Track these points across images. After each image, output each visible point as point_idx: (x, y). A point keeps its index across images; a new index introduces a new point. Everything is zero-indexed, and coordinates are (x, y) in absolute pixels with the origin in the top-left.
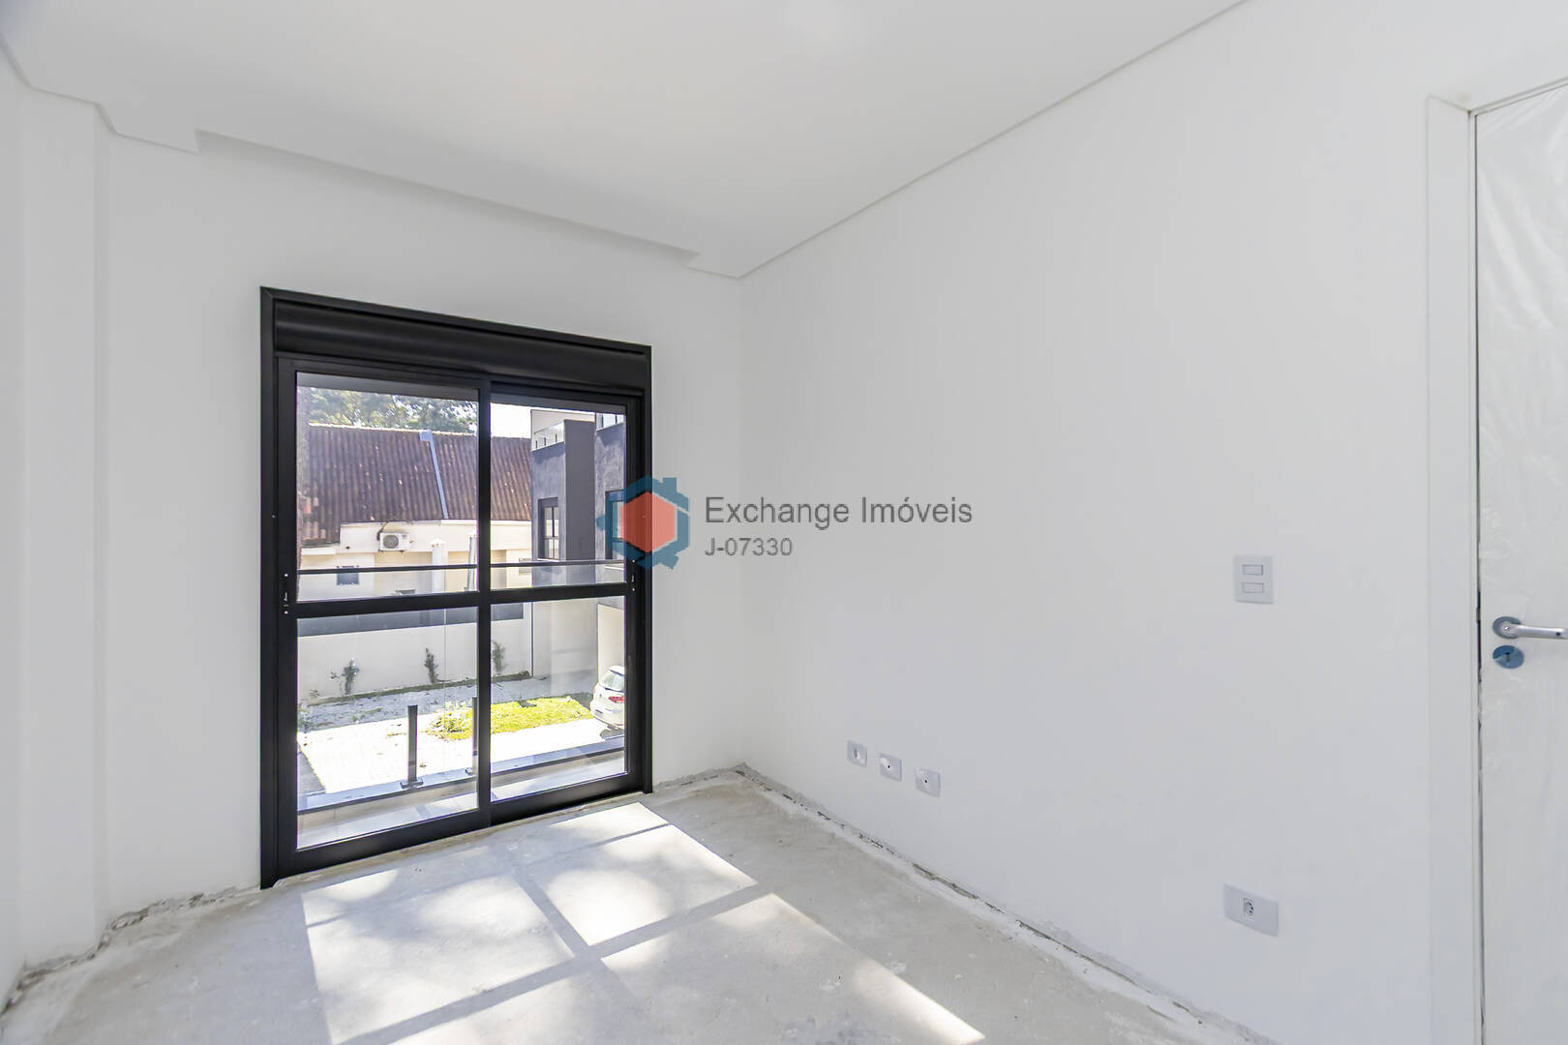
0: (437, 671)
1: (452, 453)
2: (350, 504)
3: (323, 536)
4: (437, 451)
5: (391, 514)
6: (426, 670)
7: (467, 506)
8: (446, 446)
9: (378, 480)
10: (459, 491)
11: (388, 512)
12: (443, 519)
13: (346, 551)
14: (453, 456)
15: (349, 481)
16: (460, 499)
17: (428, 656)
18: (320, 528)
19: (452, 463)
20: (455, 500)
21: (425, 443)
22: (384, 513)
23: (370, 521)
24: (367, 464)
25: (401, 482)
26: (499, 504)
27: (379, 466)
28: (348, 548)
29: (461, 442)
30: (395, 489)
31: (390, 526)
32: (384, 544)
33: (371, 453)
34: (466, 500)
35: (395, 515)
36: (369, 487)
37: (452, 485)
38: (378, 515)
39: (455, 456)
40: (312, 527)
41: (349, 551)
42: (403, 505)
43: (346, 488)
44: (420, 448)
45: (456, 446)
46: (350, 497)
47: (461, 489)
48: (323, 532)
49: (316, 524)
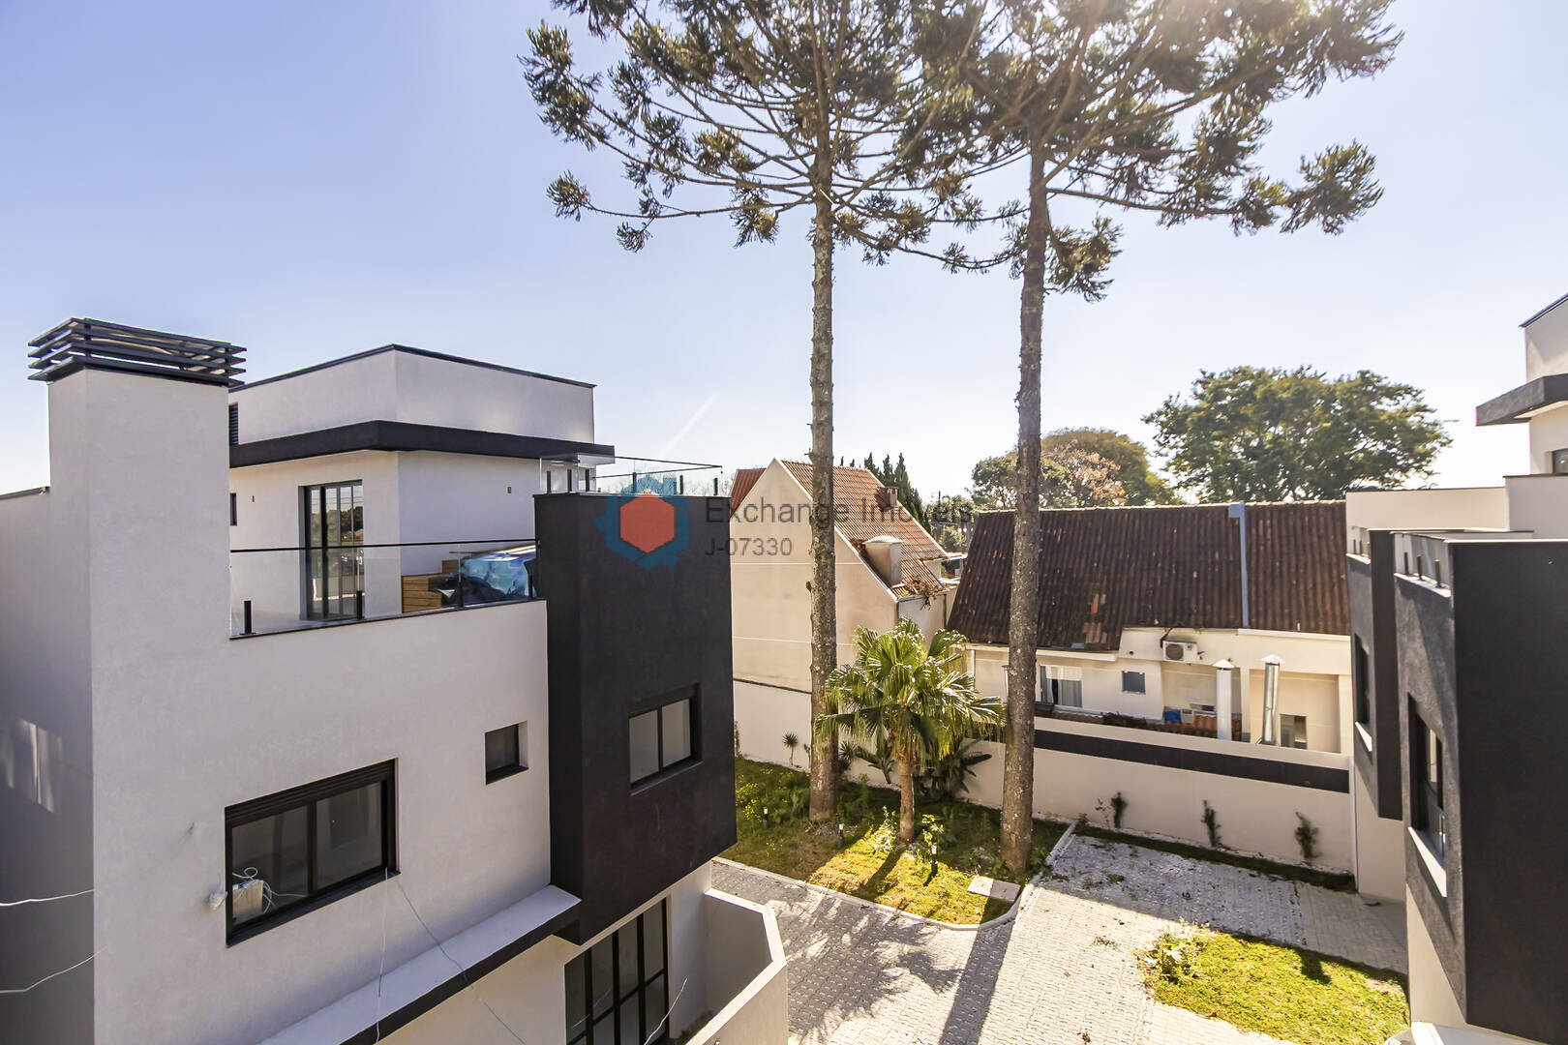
0: (1220, 832)
1: (1269, 531)
2: (1136, 603)
3: (1104, 641)
4: (1248, 529)
5: (1178, 617)
6: (1204, 828)
7: (1278, 610)
8: (1261, 522)
9: (1170, 572)
10: (1269, 587)
11: (1175, 614)
12: (1242, 627)
13: (1130, 656)
14: (1269, 537)
15: (1138, 575)
16: (1269, 600)
17: (1207, 810)
18: (1102, 631)
19: (1265, 546)
20: (1261, 600)
21: (1233, 520)
22: (1170, 615)
23: (1151, 625)
24: (1161, 551)
25: (1195, 575)
26: (1328, 607)
27: (1174, 553)
28: (1131, 653)
29: (1283, 515)
30: (1187, 585)
31: (1175, 632)
32: (1167, 653)
33: (1168, 538)
34: (1278, 600)
35: (1182, 619)
36: (1159, 582)
37: (1261, 578)
38: (1163, 617)
39: (1272, 535)
40: (1095, 629)
41: (1133, 657)
42: (1194, 605)
43: (1134, 583)
44: (1227, 528)
45: (1275, 522)
46: (1136, 595)
47: (1273, 584)
48: (1105, 634)
49: (1099, 624)
